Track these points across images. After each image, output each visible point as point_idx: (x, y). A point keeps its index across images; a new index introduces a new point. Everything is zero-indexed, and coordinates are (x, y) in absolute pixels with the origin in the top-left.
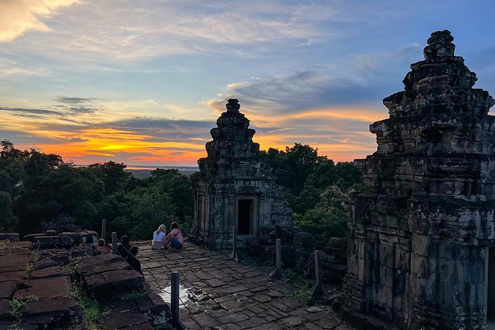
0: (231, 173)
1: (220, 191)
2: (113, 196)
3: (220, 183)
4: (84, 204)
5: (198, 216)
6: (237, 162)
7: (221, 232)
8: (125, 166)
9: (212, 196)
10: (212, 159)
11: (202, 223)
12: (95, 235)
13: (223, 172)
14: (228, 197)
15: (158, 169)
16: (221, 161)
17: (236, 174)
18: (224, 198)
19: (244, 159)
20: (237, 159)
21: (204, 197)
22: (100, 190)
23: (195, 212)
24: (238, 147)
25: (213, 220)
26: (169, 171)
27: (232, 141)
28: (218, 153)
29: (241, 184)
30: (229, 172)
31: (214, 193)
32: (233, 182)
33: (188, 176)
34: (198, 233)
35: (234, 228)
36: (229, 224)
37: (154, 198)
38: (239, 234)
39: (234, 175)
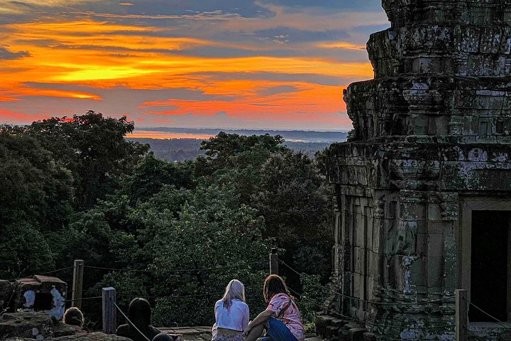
0: (448, 128)
1: (414, 183)
2: (95, 212)
3: (412, 156)
4: (18, 232)
5: (347, 257)
6: (466, 93)
7: (417, 308)
8: (130, 128)
9: (389, 198)
10: (387, 84)
11: (358, 280)
12: (58, 286)
13: (422, 123)
14: (440, 201)
15: (222, 135)
16: (416, 91)
17: (461, 129)
18: (425, 204)
19: (491, 83)
20: (468, 82)
21: (363, 202)
22: (63, 194)
23: (336, 247)
24: (469, 44)
25: (392, 271)
26: (253, 140)
27: (452, 26)
28: (405, 67)
29: (479, 160)
30: (439, 123)
31: (394, 189)
32: (453, 156)
33: (312, 157)
34: (346, 311)
35: (458, 295)
36: (441, 284)
37: (212, 219)
38: (475, 316)
39: (456, 132)
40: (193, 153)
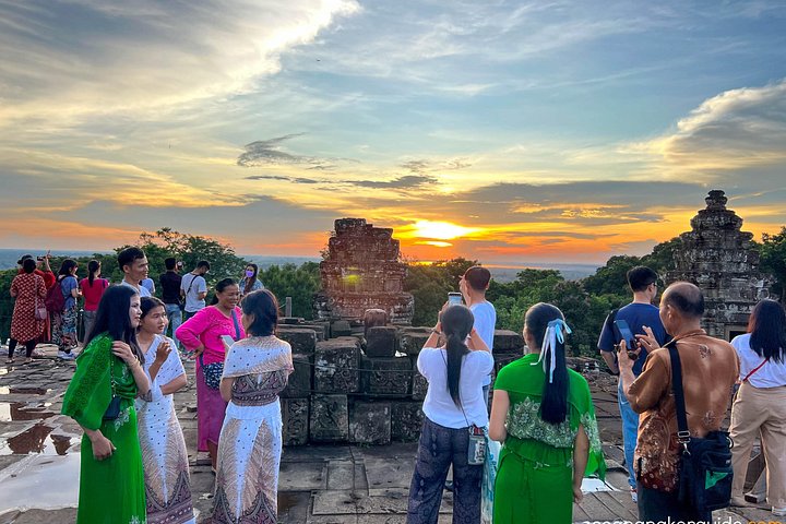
0: (718, 295)
6: (726, 280)
14: (715, 327)
15: (528, 270)
16: (703, 278)
18: (708, 328)
19: (738, 275)
20: (727, 275)
24: (727, 258)
26: (545, 274)
27: (719, 250)
28: (696, 266)
30: (714, 292)
32: (721, 307)
39: (722, 296)
40: (512, 279)
